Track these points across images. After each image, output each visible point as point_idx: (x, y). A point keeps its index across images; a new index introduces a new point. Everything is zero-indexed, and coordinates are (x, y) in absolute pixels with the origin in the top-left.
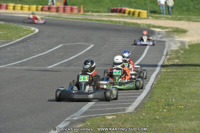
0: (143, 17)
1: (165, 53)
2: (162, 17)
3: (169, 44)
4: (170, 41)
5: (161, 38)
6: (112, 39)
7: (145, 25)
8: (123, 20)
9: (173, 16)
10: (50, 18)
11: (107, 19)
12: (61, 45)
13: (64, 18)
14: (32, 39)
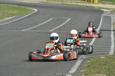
0: (96, 3)
1: (112, 23)
2: (107, 3)
3: (113, 18)
4: (114, 16)
5: (108, 15)
6: (80, 15)
7: (97, 8)
8: (84, 4)
9: (113, 2)
10: (43, 3)
11: (75, 4)
12: (52, 19)
13: (51, 3)
14: (35, 15)
